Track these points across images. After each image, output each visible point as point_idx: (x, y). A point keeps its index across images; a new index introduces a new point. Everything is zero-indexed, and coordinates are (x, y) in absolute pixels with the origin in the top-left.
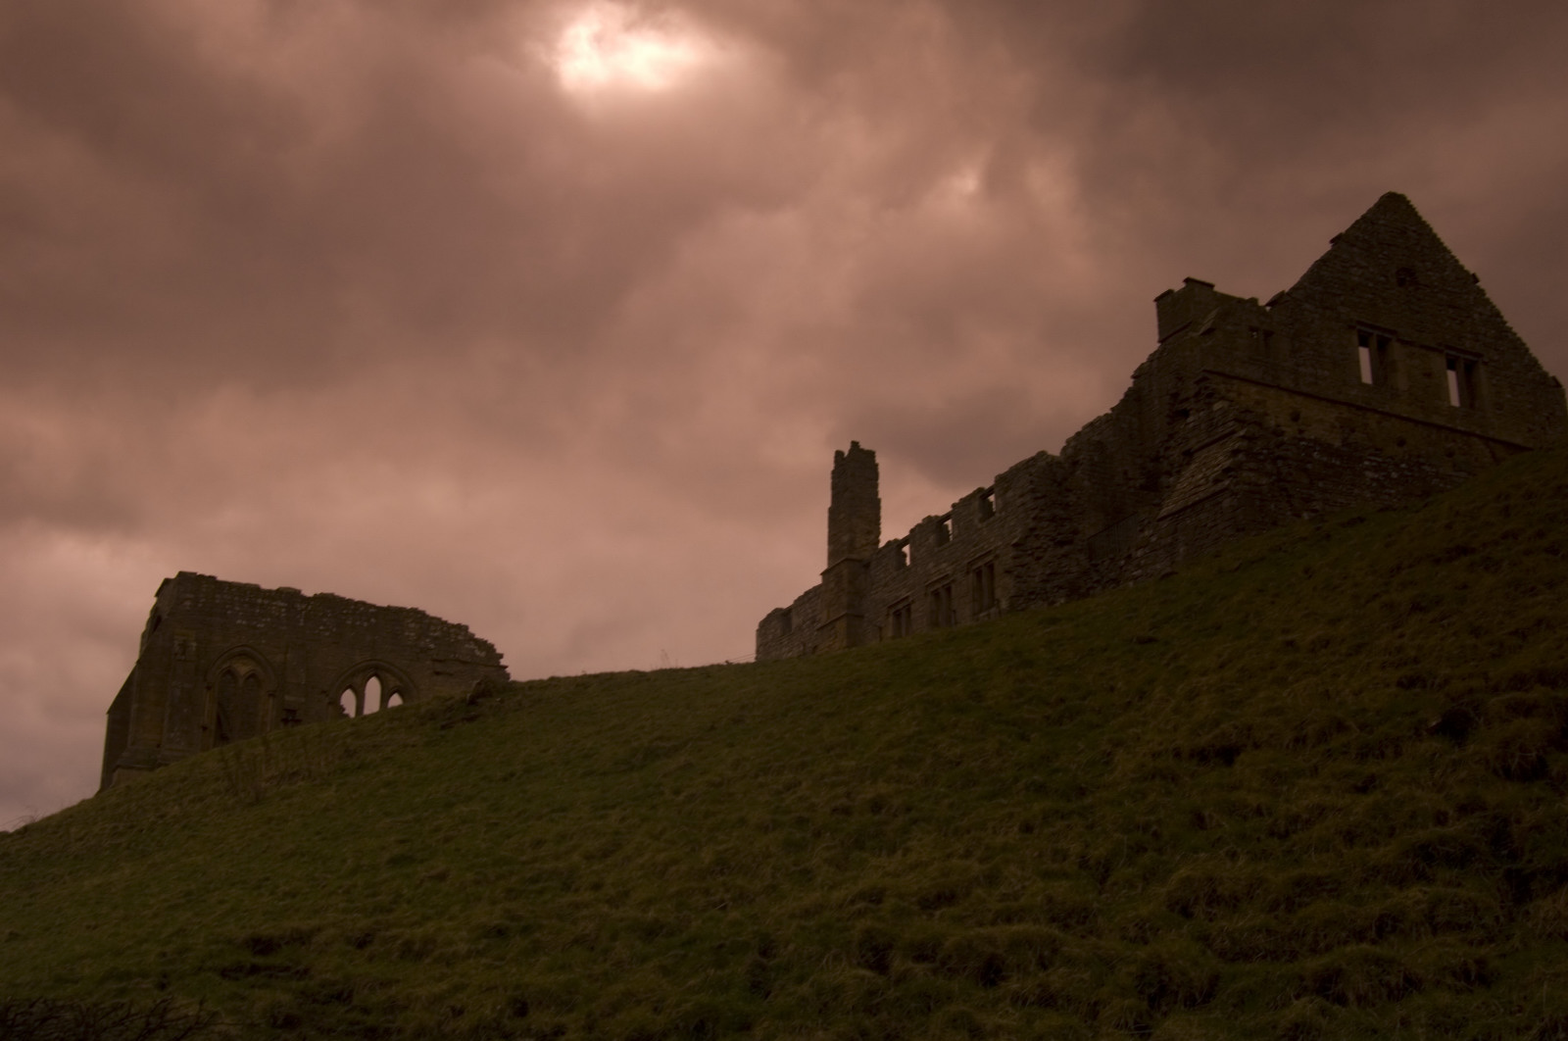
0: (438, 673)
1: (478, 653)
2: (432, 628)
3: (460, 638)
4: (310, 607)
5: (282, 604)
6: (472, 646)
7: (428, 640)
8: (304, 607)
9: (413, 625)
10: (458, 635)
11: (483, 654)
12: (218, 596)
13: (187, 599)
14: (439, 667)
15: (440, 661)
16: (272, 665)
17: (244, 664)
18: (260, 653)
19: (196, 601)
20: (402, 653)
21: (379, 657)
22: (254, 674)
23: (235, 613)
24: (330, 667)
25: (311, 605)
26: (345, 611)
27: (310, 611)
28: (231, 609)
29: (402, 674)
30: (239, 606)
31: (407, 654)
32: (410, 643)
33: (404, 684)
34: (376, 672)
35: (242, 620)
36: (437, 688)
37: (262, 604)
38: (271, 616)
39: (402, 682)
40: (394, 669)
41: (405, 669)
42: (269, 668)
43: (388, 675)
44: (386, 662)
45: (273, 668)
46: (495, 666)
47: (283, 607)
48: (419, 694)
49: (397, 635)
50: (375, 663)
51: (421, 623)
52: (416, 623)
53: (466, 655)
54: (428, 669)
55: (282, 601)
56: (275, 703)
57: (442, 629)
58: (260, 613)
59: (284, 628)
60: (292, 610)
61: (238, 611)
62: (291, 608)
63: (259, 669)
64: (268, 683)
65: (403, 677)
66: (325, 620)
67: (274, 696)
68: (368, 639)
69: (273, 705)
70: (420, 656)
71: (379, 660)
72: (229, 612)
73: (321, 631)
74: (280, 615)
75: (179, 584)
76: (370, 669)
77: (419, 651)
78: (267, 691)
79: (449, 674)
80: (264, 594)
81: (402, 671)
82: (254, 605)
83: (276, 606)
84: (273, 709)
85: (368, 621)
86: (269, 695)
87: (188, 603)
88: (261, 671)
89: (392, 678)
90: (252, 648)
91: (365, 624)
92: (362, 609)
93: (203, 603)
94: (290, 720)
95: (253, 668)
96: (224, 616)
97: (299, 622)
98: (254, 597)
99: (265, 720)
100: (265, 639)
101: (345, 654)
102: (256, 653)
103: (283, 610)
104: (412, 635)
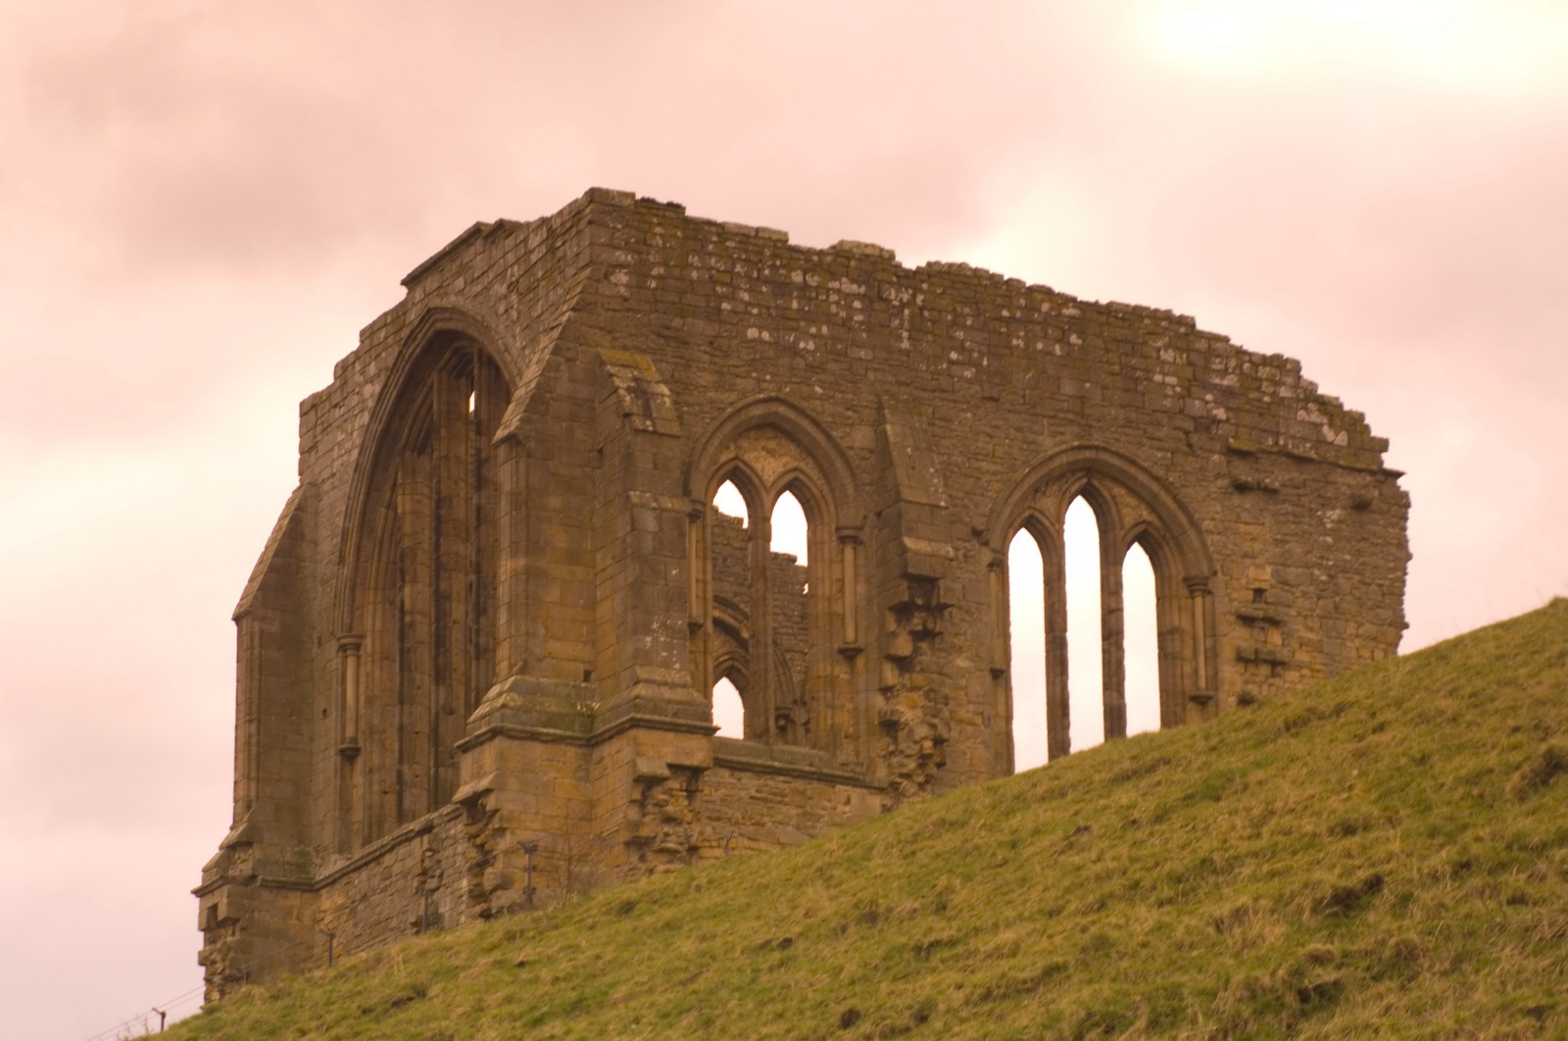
0: (1241, 488)
1: (1328, 434)
2: (1217, 364)
3: (1284, 392)
4: (920, 298)
5: (854, 288)
6: (1315, 417)
7: (1209, 397)
8: (906, 297)
9: (1168, 356)
10: (1278, 384)
11: (1342, 439)
12: (694, 260)
13: (621, 266)
14: (1245, 473)
15: (1244, 455)
16: (843, 455)
17: (771, 452)
18: (815, 422)
19: (640, 271)
20: (1150, 429)
21: (1097, 439)
22: (796, 479)
23: (741, 308)
24: (984, 465)
25: (922, 291)
26: (1005, 313)
27: (922, 309)
28: (730, 298)
29: (1155, 487)
30: (749, 291)
31: (1162, 433)
32: (1167, 403)
33: (1161, 519)
34: (1089, 484)
35: (761, 328)
36: (1242, 528)
37: (805, 287)
38: (830, 319)
39: (1153, 509)
40: (1133, 470)
41: (1161, 473)
42: (839, 464)
43: (1118, 491)
44: (1116, 454)
45: (847, 462)
46: (1372, 473)
47: (856, 296)
48: (1204, 543)
49: (1137, 380)
50: (1088, 454)
51: (1188, 350)
52: (1177, 349)
53: (1304, 439)
54: (1218, 476)
55: (853, 281)
56: (862, 562)
57: (1240, 366)
58: (801, 310)
59: (862, 354)
60: (878, 306)
61: (748, 304)
62: (874, 298)
63: (809, 468)
64: (836, 507)
65: (1156, 496)
66: (960, 334)
67: (856, 541)
68: (1068, 388)
69: (856, 566)
70: (1195, 438)
71: (1097, 448)
72: (725, 306)
73: (952, 363)
74: (850, 318)
75: (590, 222)
76: (1073, 472)
77: (1189, 425)
78: (838, 529)
79: (1271, 492)
80: (808, 260)
81: (1156, 479)
82: (782, 288)
83: (838, 291)
84: (856, 575)
85: (1063, 340)
86: (843, 540)
87: (622, 277)
88: (814, 473)
89: (1133, 501)
90: (793, 407)
91: (1058, 349)
92: (1045, 307)
93: (659, 277)
94: (919, 608)
95: (795, 464)
96: (714, 314)
97: (899, 338)
98: (783, 266)
99: (837, 608)
100: (822, 383)
101: (1019, 429)
102: (804, 423)
103: (857, 304)
104: (1171, 380)
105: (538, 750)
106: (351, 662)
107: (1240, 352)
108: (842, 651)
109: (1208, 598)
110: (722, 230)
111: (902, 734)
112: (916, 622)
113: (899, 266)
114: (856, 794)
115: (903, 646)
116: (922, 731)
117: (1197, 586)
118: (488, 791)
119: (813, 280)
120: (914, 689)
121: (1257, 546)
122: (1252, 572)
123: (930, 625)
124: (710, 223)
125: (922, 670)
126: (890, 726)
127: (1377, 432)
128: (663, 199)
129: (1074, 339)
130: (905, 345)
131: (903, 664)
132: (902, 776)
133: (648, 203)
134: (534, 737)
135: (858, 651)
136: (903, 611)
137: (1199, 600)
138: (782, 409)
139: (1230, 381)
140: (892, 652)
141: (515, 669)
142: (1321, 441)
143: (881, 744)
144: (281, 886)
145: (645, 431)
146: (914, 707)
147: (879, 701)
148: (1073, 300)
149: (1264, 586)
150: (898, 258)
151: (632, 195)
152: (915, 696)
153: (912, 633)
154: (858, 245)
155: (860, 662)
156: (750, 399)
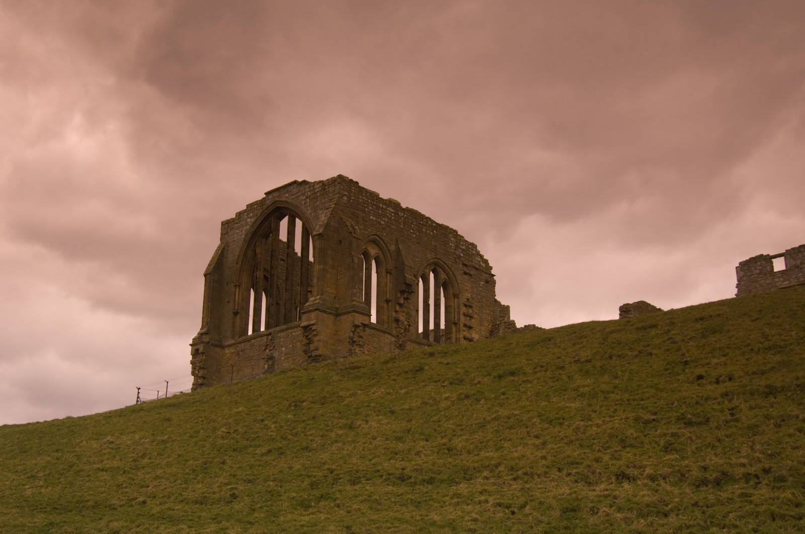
0: (465, 273)
1: (482, 263)
2: (462, 243)
3: (474, 252)
5: (392, 210)
6: (479, 259)
7: (460, 251)
8: (402, 215)
9: (452, 239)
10: (473, 250)
11: (484, 265)
12: (360, 197)
13: (345, 195)
14: (465, 269)
15: (466, 266)
16: (389, 252)
17: (373, 248)
18: (384, 242)
19: (349, 197)
20: (449, 256)
21: (438, 257)
22: (378, 256)
23: (369, 211)
24: (417, 259)
25: (406, 214)
26: (422, 222)
27: (406, 218)
28: (368, 208)
29: (449, 270)
30: (371, 207)
31: (451, 258)
32: (452, 250)
33: (449, 278)
34: (435, 268)
35: (373, 217)
36: (465, 283)
37: (382, 208)
38: (387, 217)
39: (448, 276)
40: (445, 266)
41: (450, 267)
42: (388, 254)
43: (441, 270)
44: (442, 261)
45: (390, 253)
46: (489, 274)
47: (393, 212)
48: (458, 286)
49: (446, 244)
50: (437, 260)
51: (456, 239)
52: (454, 238)
53: (477, 264)
54: (461, 270)
55: (392, 208)
56: (391, 279)
57: (466, 244)
58: (381, 214)
59: (393, 227)
60: (397, 216)
61: (371, 210)
62: (396, 214)
63: (380, 253)
64: (386, 264)
65: (449, 272)
66: (413, 226)
67: (391, 273)
68: (433, 243)
69: (390, 280)
70: (457, 260)
71: (438, 259)
72: (366, 209)
73: (411, 232)
74: (391, 218)
75: (339, 183)
76: (432, 264)
77: (456, 257)
78: (386, 270)
79: (471, 275)
80: (383, 202)
81: (449, 268)
82: (378, 207)
83: (389, 210)
84: (390, 282)
85: (433, 231)
86: (387, 273)
87: (345, 198)
88: (381, 255)
89: (443, 273)
90: (379, 237)
91: (432, 233)
92: (429, 222)
93: (353, 200)
94: (407, 292)
95: (377, 252)
96: (364, 211)
97: (401, 224)
98: (379, 202)
99: (385, 290)
100: (385, 233)
101: (423, 252)
102: (381, 242)
103: (393, 214)
104: (453, 245)
105: (325, 315)
106: (237, 289)
107: (466, 241)
108: (386, 300)
109: (458, 299)
110: (366, 191)
111: (400, 323)
112: (405, 295)
113: (401, 207)
114: (389, 337)
115: (402, 301)
116: (406, 323)
117: (456, 296)
118: (314, 324)
119: (384, 207)
120: (403, 312)
121: (468, 288)
122: (467, 294)
123: (408, 297)
124: (364, 188)
125: (406, 308)
126: (397, 321)
127: (490, 265)
128: (355, 180)
129: (435, 231)
130: (402, 226)
131: (401, 305)
132: (400, 333)
133: (351, 180)
134: (325, 312)
135: (390, 301)
136: (402, 292)
137: (456, 299)
138: (377, 238)
139: (464, 247)
140: (400, 302)
141: (319, 294)
142: (480, 265)
143: (394, 325)
144: (216, 346)
145: (355, 237)
146: (403, 317)
147: (394, 314)
148: (435, 222)
149: (469, 298)
150: (401, 205)
151: (348, 178)
152: (404, 314)
153: (404, 298)
154: (393, 200)
155: (390, 304)
156: (371, 234)
